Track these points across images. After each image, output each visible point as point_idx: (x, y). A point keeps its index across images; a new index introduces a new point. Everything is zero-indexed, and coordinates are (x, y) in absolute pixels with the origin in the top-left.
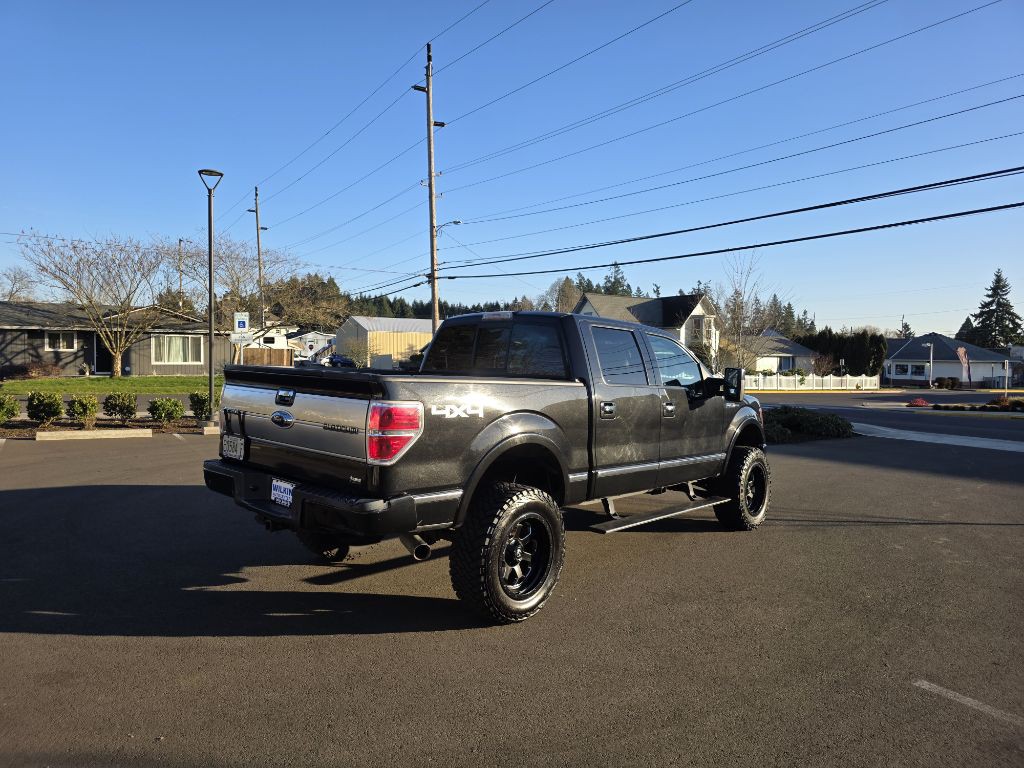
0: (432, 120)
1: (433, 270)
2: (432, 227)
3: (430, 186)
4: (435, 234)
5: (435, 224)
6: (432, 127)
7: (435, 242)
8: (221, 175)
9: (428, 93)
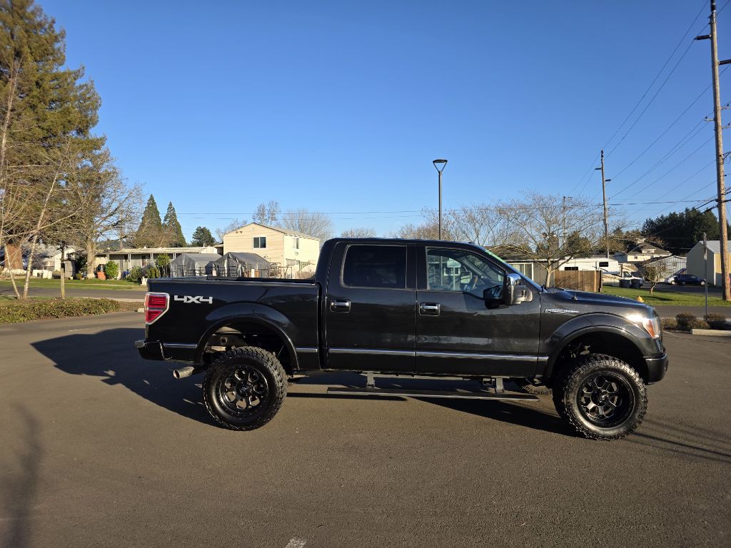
0: (717, 60)
1: (720, 195)
2: (718, 155)
3: (716, 119)
4: (721, 161)
5: (721, 152)
6: (717, 67)
7: (722, 168)
8: (446, 161)
9: (712, 39)
